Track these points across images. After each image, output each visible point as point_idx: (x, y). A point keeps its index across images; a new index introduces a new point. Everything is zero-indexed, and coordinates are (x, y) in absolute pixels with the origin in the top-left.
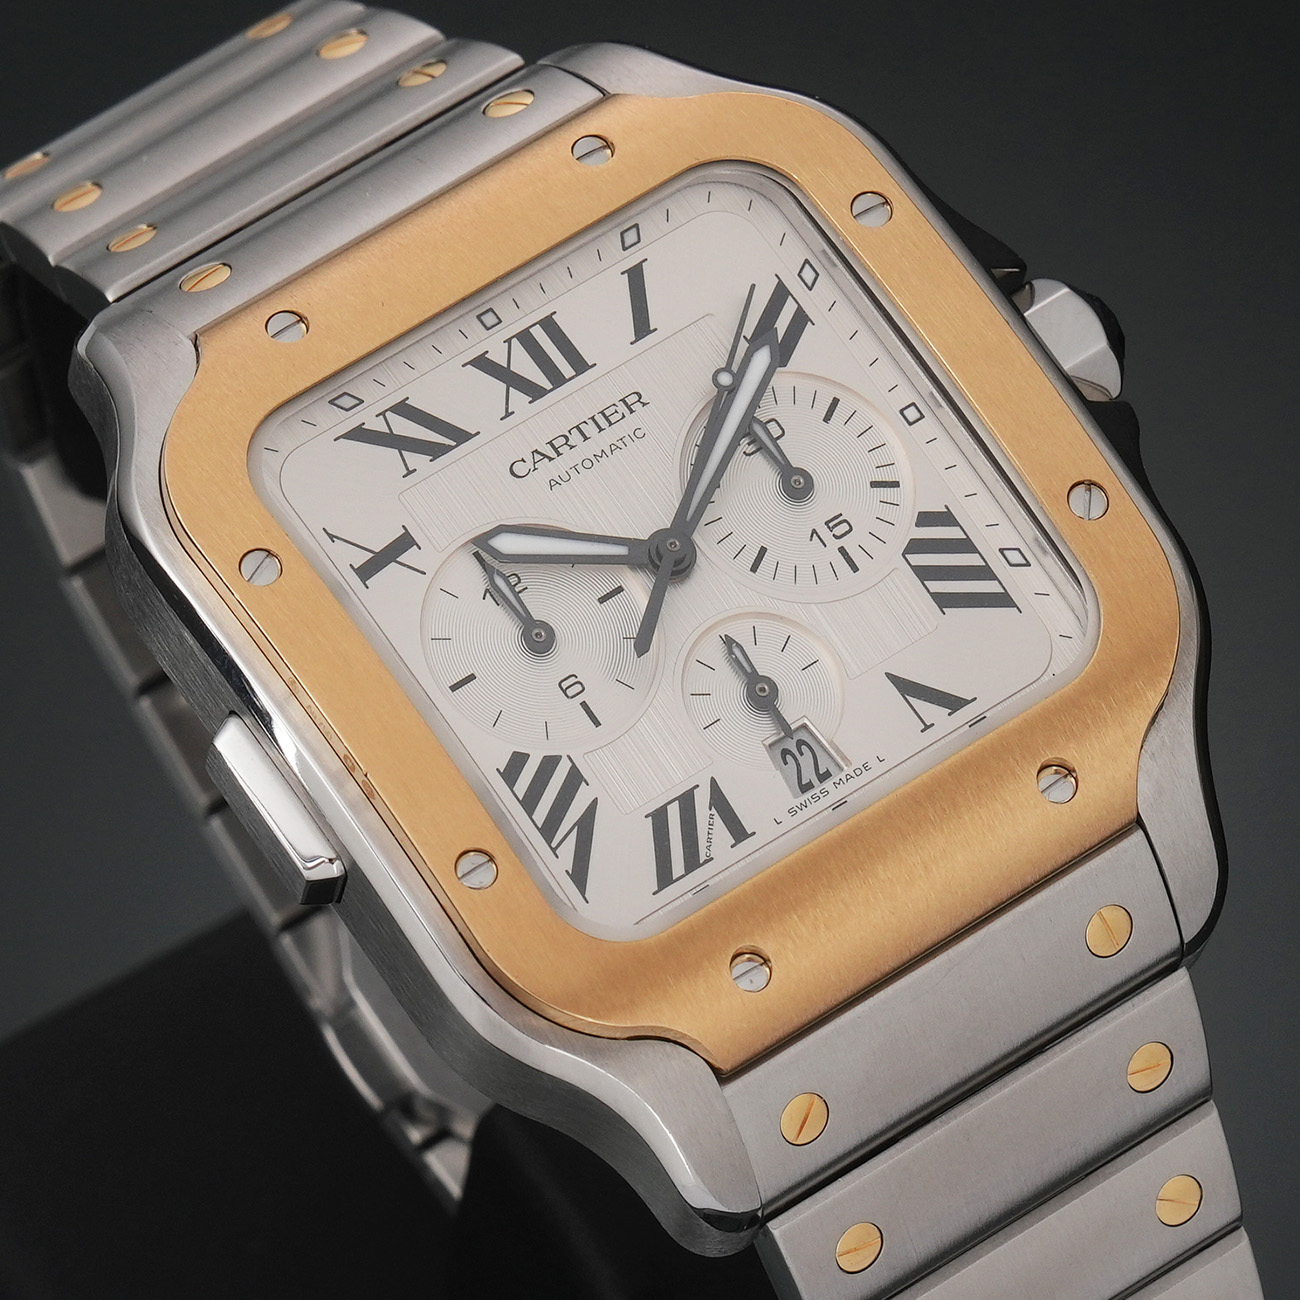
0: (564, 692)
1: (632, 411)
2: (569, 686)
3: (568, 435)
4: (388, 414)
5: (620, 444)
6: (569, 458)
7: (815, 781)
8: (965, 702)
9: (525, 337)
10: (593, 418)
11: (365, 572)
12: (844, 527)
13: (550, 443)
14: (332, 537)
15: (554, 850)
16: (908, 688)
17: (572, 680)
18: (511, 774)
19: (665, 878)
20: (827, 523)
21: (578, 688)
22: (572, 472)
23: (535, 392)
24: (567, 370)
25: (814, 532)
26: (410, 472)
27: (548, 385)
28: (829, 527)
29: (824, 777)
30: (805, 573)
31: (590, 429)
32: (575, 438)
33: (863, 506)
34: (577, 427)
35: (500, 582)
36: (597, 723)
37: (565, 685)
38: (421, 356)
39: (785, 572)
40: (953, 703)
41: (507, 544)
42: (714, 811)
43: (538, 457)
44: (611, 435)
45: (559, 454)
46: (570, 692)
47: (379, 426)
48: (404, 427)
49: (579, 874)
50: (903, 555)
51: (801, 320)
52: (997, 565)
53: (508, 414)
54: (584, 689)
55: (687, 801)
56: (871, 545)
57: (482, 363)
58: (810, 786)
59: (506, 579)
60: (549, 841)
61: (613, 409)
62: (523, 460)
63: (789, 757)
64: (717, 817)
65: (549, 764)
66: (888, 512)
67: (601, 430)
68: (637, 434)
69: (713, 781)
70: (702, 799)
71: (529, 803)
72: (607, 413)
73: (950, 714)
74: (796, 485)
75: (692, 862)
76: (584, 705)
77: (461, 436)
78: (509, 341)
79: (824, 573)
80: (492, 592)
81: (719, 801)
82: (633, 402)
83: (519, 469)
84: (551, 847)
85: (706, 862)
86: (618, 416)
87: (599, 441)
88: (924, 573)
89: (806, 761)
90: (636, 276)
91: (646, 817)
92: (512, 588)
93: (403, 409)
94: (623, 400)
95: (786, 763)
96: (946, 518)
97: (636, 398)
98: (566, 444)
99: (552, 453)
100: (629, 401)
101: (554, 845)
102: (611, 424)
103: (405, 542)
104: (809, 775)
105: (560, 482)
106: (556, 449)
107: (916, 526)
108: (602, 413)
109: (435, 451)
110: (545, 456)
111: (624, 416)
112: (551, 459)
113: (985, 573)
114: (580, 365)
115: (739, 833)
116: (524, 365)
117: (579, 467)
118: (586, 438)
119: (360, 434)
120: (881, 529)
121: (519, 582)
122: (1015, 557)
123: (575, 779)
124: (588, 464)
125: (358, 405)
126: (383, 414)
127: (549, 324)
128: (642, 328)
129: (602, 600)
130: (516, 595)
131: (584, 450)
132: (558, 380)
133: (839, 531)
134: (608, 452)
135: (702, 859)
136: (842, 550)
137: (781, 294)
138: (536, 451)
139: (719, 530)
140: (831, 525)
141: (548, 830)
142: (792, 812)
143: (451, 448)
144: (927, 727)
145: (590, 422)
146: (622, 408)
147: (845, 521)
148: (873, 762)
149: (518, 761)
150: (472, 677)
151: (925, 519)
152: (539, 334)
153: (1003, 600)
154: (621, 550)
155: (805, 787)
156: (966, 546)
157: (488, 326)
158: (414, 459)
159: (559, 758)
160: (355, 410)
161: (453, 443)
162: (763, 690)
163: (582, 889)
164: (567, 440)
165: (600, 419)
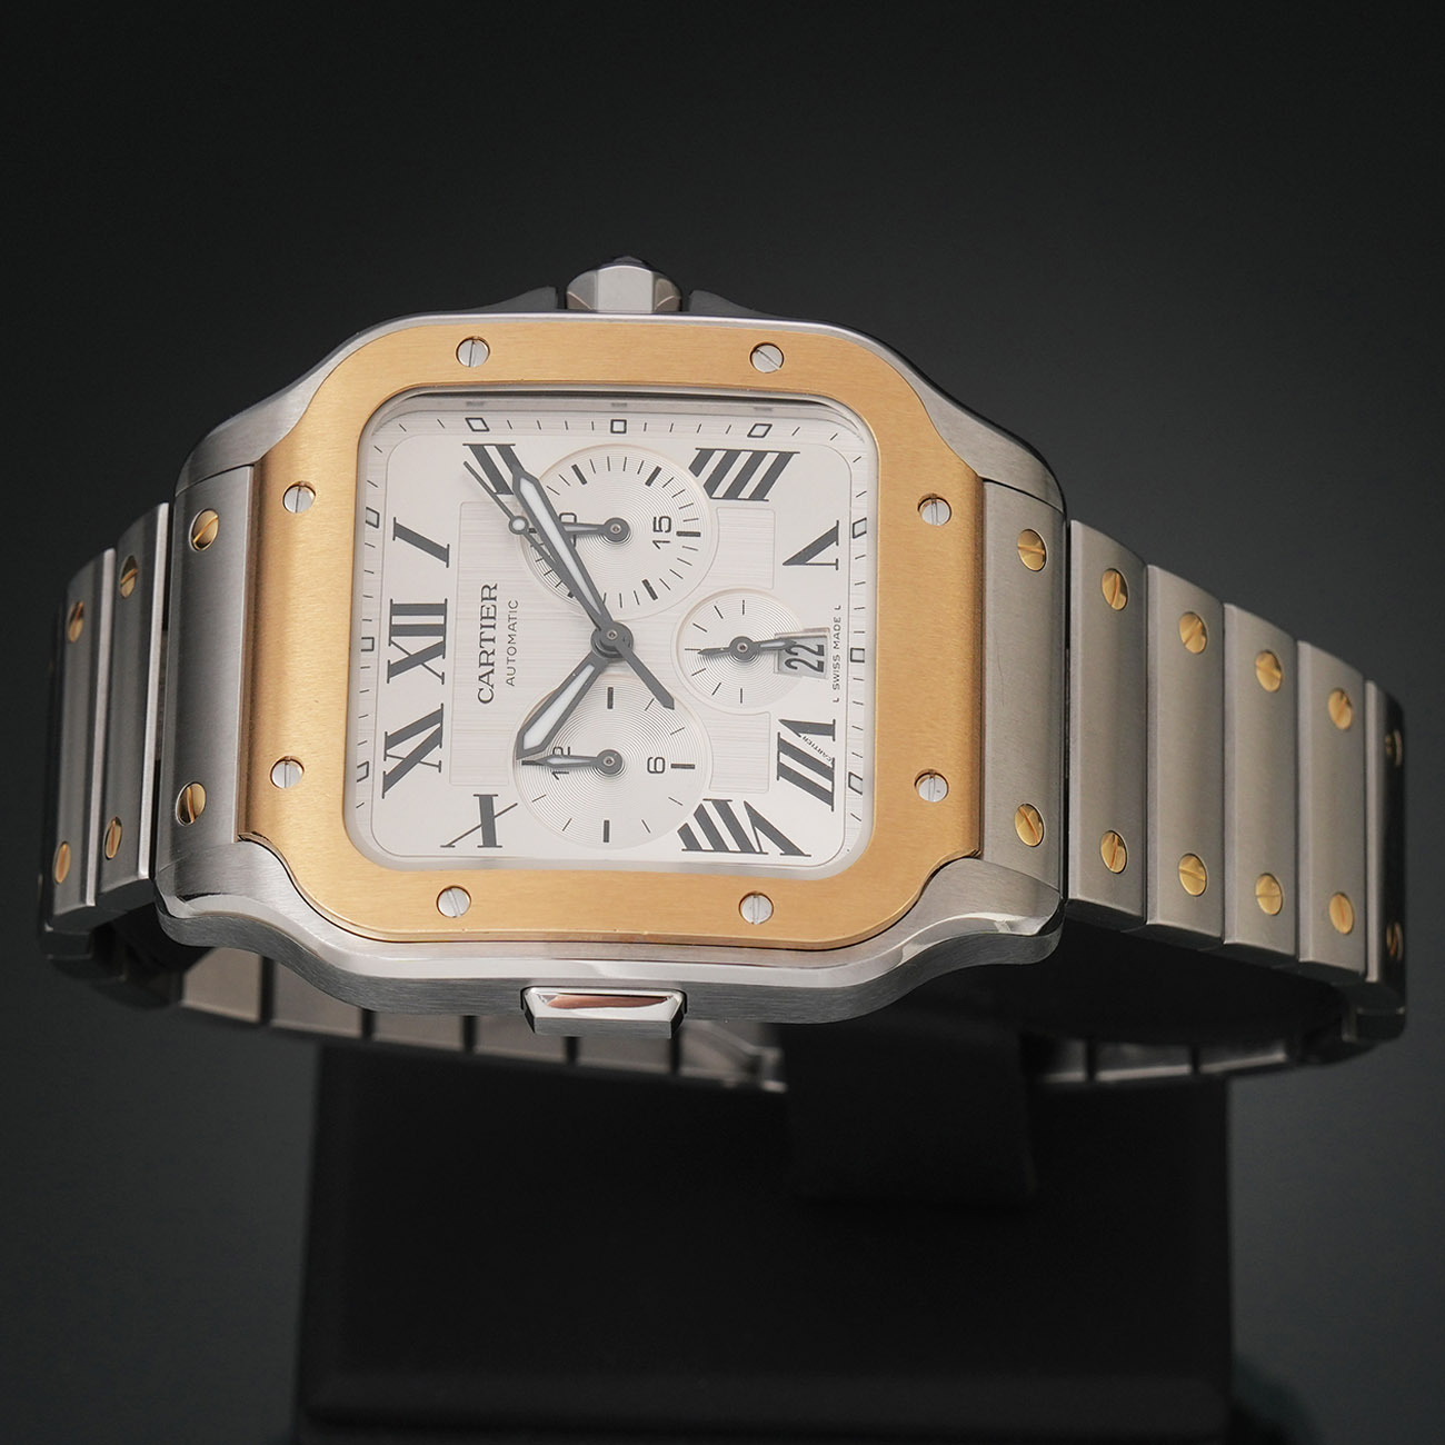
0: (656, 772)
1: (495, 599)
2: (655, 767)
3: (483, 649)
4: (389, 752)
5: (512, 622)
6: (499, 659)
7: (821, 658)
8: (836, 530)
9: (396, 630)
10: (482, 626)
11: (490, 840)
12: (665, 522)
13: (481, 664)
14: (450, 845)
15: (761, 852)
16: (801, 558)
17: (652, 761)
18: (692, 844)
19: (827, 797)
20: (655, 530)
21: (659, 762)
22: (510, 664)
23: (439, 650)
24: (437, 620)
25: (655, 542)
26: (439, 766)
27: (441, 639)
28: (658, 531)
29: (821, 651)
30: (680, 568)
31: (488, 633)
32: (488, 646)
33: (657, 501)
34: (482, 640)
35: (555, 761)
36: (692, 767)
37: (652, 769)
38: (364, 704)
39: (670, 579)
40: (831, 537)
41: (534, 738)
42: (803, 735)
43: (485, 679)
44: (501, 623)
45: (492, 664)
46: (659, 769)
47: (392, 764)
48: (405, 748)
49: (789, 848)
50: (711, 498)
51: (505, 450)
52: (758, 445)
53: (442, 677)
54: (663, 759)
55: (784, 746)
56: (688, 513)
57: (394, 669)
58: (821, 664)
59: (554, 755)
60: (755, 852)
61: (485, 610)
62: (481, 690)
63: (792, 664)
64: (808, 736)
65: (701, 814)
66: (674, 488)
67: (494, 627)
68: (513, 606)
69: (783, 722)
70: (790, 737)
71: (719, 845)
72: (485, 615)
73: (837, 545)
74: (616, 532)
75: (828, 772)
76: (673, 766)
77: (437, 717)
78: (391, 642)
79: (687, 555)
80: (557, 771)
81: (798, 727)
82: (489, 593)
83: (486, 695)
84: (758, 853)
85: (833, 764)
86: (492, 610)
87: (501, 632)
88: (732, 493)
89: (803, 655)
90: (401, 532)
91: (778, 779)
92: (562, 756)
93: (392, 740)
94: (483, 599)
95: (796, 668)
96: (705, 455)
97: (487, 590)
98: (488, 655)
99: (490, 668)
100: (486, 595)
101: (758, 850)
102: (494, 618)
103: (486, 802)
104: (814, 660)
105: (512, 676)
106: (488, 664)
107: (697, 476)
108: (482, 618)
109: (436, 740)
110: (488, 674)
111: (495, 606)
112: (492, 672)
113: (758, 457)
114: (440, 609)
115: (827, 730)
116: (417, 644)
117: (511, 658)
118: (493, 640)
119: (390, 780)
120: (683, 500)
121: (562, 749)
122: (760, 431)
123: (723, 807)
124: (512, 651)
125: (368, 767)
126: (386, 755)
127: (397, 609)
128: (442, 553)
129: (610, 706)
130: (569, 756)
131: (500, 646)
132: (440, 630)
133: (665, 526)
134: (513, 633)
135: (829, 764)
136: (679, 534)
137: (479, 450)
138: (480, 677)
140: (658, 528)
141: (746, 847)
142: (836, 687)
143: (440, 729)
144: (836, 564)
145: (483, 629)
146: (488, 603)
147: (661, 518)
148: (837, 614)
149: (685, 832)
150: (606, 823)
151: (696, 468)
152: (399, 620)
153: (784, 458)
154: (589, 670)
155: (820, 667)
156: (732, 455)
157: (370, 647)
158: (432, 757)
159: (701, 807)
160: (371, 772)
161: (439, 725)
162: (743, 648)
163: (799, 853)
164: (486, 652)
165: (485, 622)
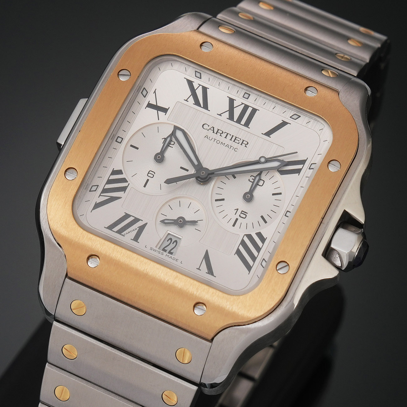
0: (149, 173)
1: (241, 144)
2: (151, 174)
3: (224, 132)
4: (201, 86)
5: (230, 147)
6: (218, 137)
7: (167, 252)
8: (212, 274)
9: (246, 107)
10: (233, 136)
11: (150, 105)
12: (244, 216)
13: (218, 130)
14: (155, 92)
15: (100, 195)
16: (207, 257)
17: (153, 173)
18: (114, 172)
19: (111, 227)
20: (242, 211)
22: (213, 140)
23: (231, 117)
24: (243, 122)
25: (238, 209)
26: (186, 100)
27: (235, 119)
28: (241, 212)
29: (170, 253)
30: (223, 214)
31: (229, 137)
32: (224, 135)
33: (253, 217)
34: (228, 134)
35: (169, 139)
36: (145, 186)
38: (224, 85)
39: (221, 209)
40: (210, 272)
41: (179, 134)
42: (138, 229)
43: (212, 129)
44: (231, 143)
46: (149, 175)
47: (195, 85)
48: (199, 92)
49: (97, 206)
50: (245, 235)
51: (298, 171)
52: (258, 260)
53: (220, 115)
54: (152, 177)
55: (136, 220)
56: (244, 226)
57: (231, 101)
59: (171, 140)
61: (239, 139)
62: (209, 126)
63: (170, 241)
64: (137, 231)
65: (124, 180)
66: (256, 224)
67: (231, 140)
68: (235, 149)
69: (147, 223)
70: (140, 224)
71: (109, 182)
72: (237, 139)
73: (207, 273)
74: (248, 197)
75: (120, 232)
76: (148, 180)
77: (206, 107)
78: (243, 104)
79: (228, 218)
81: (142, 228)
82: (245, 144)
83: (205, 126)
84: (100, 194)
85: (122, 235)
86: (238, 142)
87: (227, 141)
88: (243, 243)
89: (172, 246)
90: (284, 124)
91: (125, 213)
92: (169, 143)
93: (205, 90)
94: (243, 140)
95: (168, 241)
96: (263, 240)
98: (221, 134)
100: (244, 142)
101: (101, 194)
102: (234, 141)
103: (165, 110)
104: (168, 249)
105: (208, 138)
106: (217, 132)
107: (256, 233)
108: (236, 137)
109: (197, 103)
110: (213, 130)
111: (238, 143)
112: (214, 132)
113: (254, 258)
114: (247, 124)
115: (136, 239)
116: (237, 112)
117: (216, 141)
118: (226, 138)
119: (190, 83)
120: (250, 225)
121: (173, 145)
122: (264, 264)
123: (124, 189)
124: (218, 142)
125: (199, 78)
126: (200, 85)
127: (254, 111)
128: (268, 134)
129: (181, 168)
130: (168, 146)
131: (222, 139)
132: (239, 121)
133: (242, 215)
134: (225, 145)
135: (123, 234)
136: (237, 219)
137: (303, 162)
138: (214, 128)
139: (222, 185)
140: (243, 212)
141: (105, 191)
142: (151, 249)
143: (200, 106)
144: (199, 269)
145: (231, 136)
146: (241, 142)
147: (246, 216)
148: (179, 261)
149: (120, 172)
150: (137, 148)
151: (259, 235)
152: (250, 110)
153: (249, 268)
154: (196, 163)
155: (164, 250)
156: (258, 249)
157: (244, 96)
158: (191, 100)
159: (127, 182)
160: (197, 78)
161: (202, 106)
162: (181, 221)
163: (94, 208)
164: (222, 133)
165: (234, 138)
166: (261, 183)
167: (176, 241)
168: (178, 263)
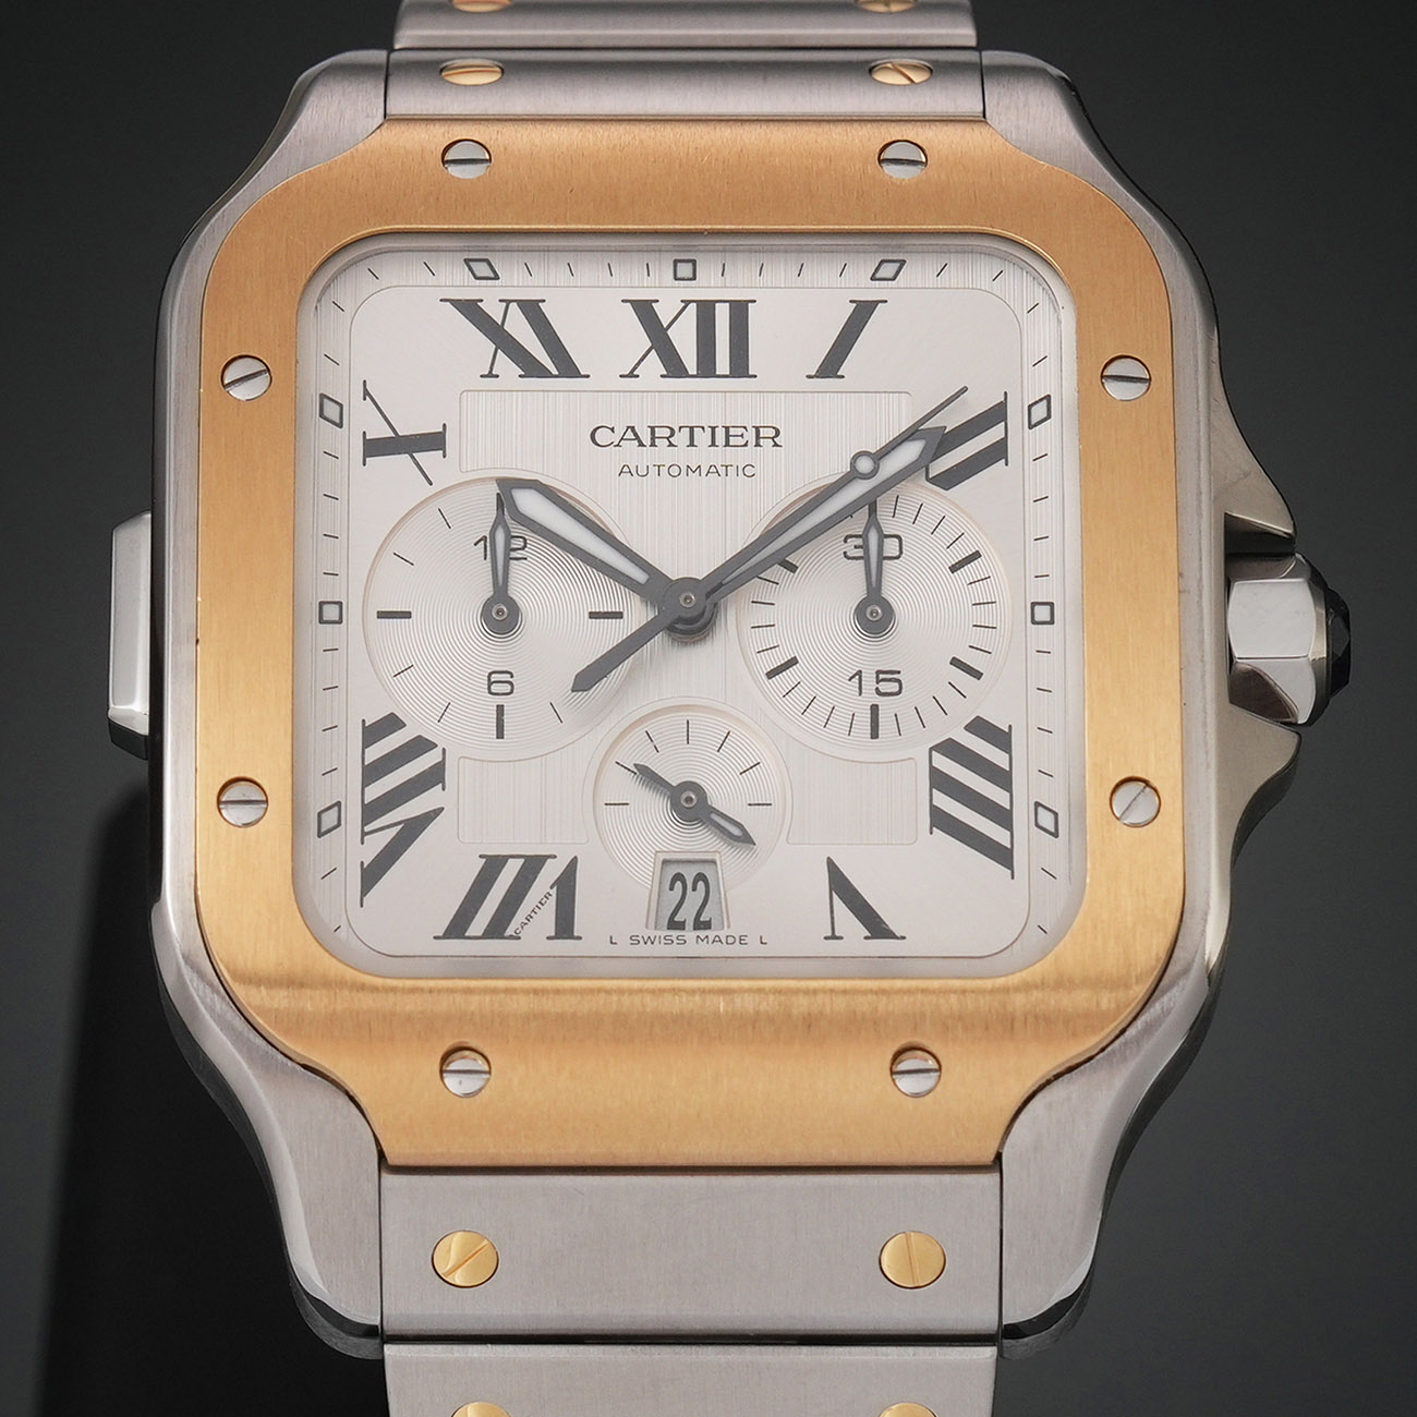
0: (490, 683)
1: (758, 445)
2: (499, 682)
3: (676, 429)
4: (513, 306)
5: (722, 470)
6: (662, 454)
7: (690, 924)
8: (889, 935)
9: (706, 310)
10: (713, 429)
11: (374, 448)
12: (894, 687)
13: (653, 429)
14: (366, 393)
15: (364, 834)
16: (840, 884)
17: (506, 677)
18: (372, 733)
19: (457, 928)
20: (878, 672)
21: (506, 688)
22: (653, 470)
23: (675, 368)
24: (723, 363)
25: (859, 673)
26: (491, 375)
27: (692, 368)
28: (877, 677)
29: (701, 925)
30: (819, 711)
31: (703, 438)
32: (681, 438)
34: (692, 428)
35: (500, 536)
36: (500, 735)
37: (494, 677)
38: (590, 272)
39: (800, 698)
40: (877, 928)
41: (529, 503)
42: (554, 892)
43: (630, 435)
44: (719, 455)
45: (653, 445)
46: (495, 688)
47: (494, 311)
48: (519, 328)
49: (372, 875)
50: (931, 749)
51: (998, 452)
52: (1021, 817)
53: (632, 375)
54: (512, 692)
55: (533, 865)
56: (910, 722)
57: (644, 309)
58: (681, 926)
59: (509, 537)
60: (365, 822)
61: (740, 431)
62: (612, 430)
63: (678, 885)
64: (553, 899)
65: (420, 745)
66: (949, 698)
67: (713, 444)
68: (746, 471)
69: (574, 861)
70: (550, 873)
71: (372, 773)
72: (732, 431)
73: (866, 938)
74: (875, 616)
75: (496, 929)
76: (500, 709)
77: (568, 368)
78: (687, 303)
79: (840, 721)
80: (487, 542)
81: (566, 884)
82: (766, 436)
83: (601, 436)
84: (363, 830)
85: (511, 937)
86: (741, 441)
87: (704, 454)
88: (939, 780)
89: (694, 899)
90: (863, 311)
91: (481, 856)
92: (508, 549)
93: (532, 310)
94: (757, 429)
95: (671, 889)
96: (1001, 739)
97: (772, 433)
98: (668, 438)
99: (646, 440)
100: (764, 432)
101: (367, 829)
102: (727, 444)
103: (435, 441)
104: (687, 914)
105: (634, 472)
106: (653, 438)
107: (965, 728)
108: (727, 428)
109: (531, 368)
110: (637, 437)
111: (746, 445)
112: (641, 444)
113: (1003, 817)
114: (740, 368)
115: (565, 928)
116: (684, 338)
117: (664, 470)
118: (692, 444)
119: (470, 310)
120: (929, 710)
121: (523, 549)
122: (1046, 820)
123: (435, 776)
124: (675, 471)
125: (490, 279)
126: (508, 302)
127: (739, 310)
128: (831, 367)
129: (593, 615)
130: (508, 559)
131: (682, 454)
132: (707, 368)
133: (884, 687)
134: (704, 472)
135: (510, 931)
136: (875, 709)
137: (997, 414)
138: (633, 428)
139: (762, 615)
140: (881, 676)
141: (371, 811)
142: (634, 940)
143: (552, 376)
144: (834, 937)
145: (708, 430)
146: (751, 436)
147: (899, 681)
148: (753, 940)
149: (392, 723)
150: (407, 615)
151: (979, 727)
152: (722, 315)
153: (1003, 856)
154: (640, 576)
155: (674, 925)
156: (1003, 778)
157: (679, 276)
158: (505, 364)
159: (433, 746)
160: (484, 282)
161: (555, 372)
162: (689, 800)
163: (365, 890)
164: (672, 435)
165: (720, 434)
166: (891, 547)
167: (701, 877)
168: (754, 948)
